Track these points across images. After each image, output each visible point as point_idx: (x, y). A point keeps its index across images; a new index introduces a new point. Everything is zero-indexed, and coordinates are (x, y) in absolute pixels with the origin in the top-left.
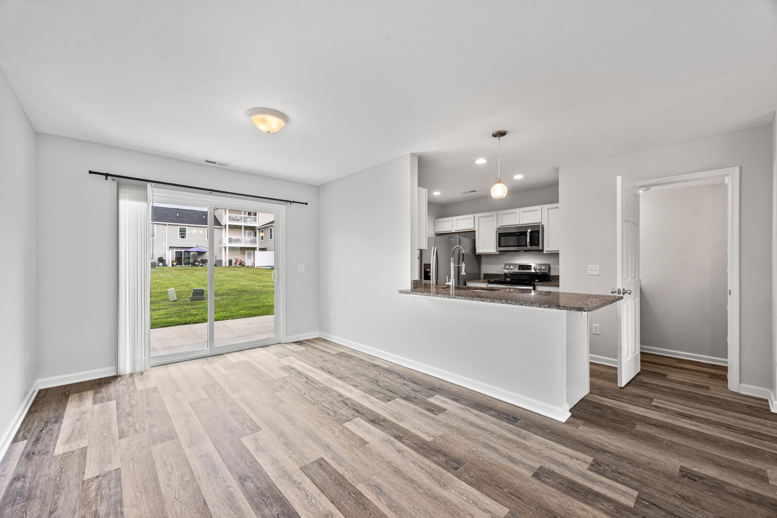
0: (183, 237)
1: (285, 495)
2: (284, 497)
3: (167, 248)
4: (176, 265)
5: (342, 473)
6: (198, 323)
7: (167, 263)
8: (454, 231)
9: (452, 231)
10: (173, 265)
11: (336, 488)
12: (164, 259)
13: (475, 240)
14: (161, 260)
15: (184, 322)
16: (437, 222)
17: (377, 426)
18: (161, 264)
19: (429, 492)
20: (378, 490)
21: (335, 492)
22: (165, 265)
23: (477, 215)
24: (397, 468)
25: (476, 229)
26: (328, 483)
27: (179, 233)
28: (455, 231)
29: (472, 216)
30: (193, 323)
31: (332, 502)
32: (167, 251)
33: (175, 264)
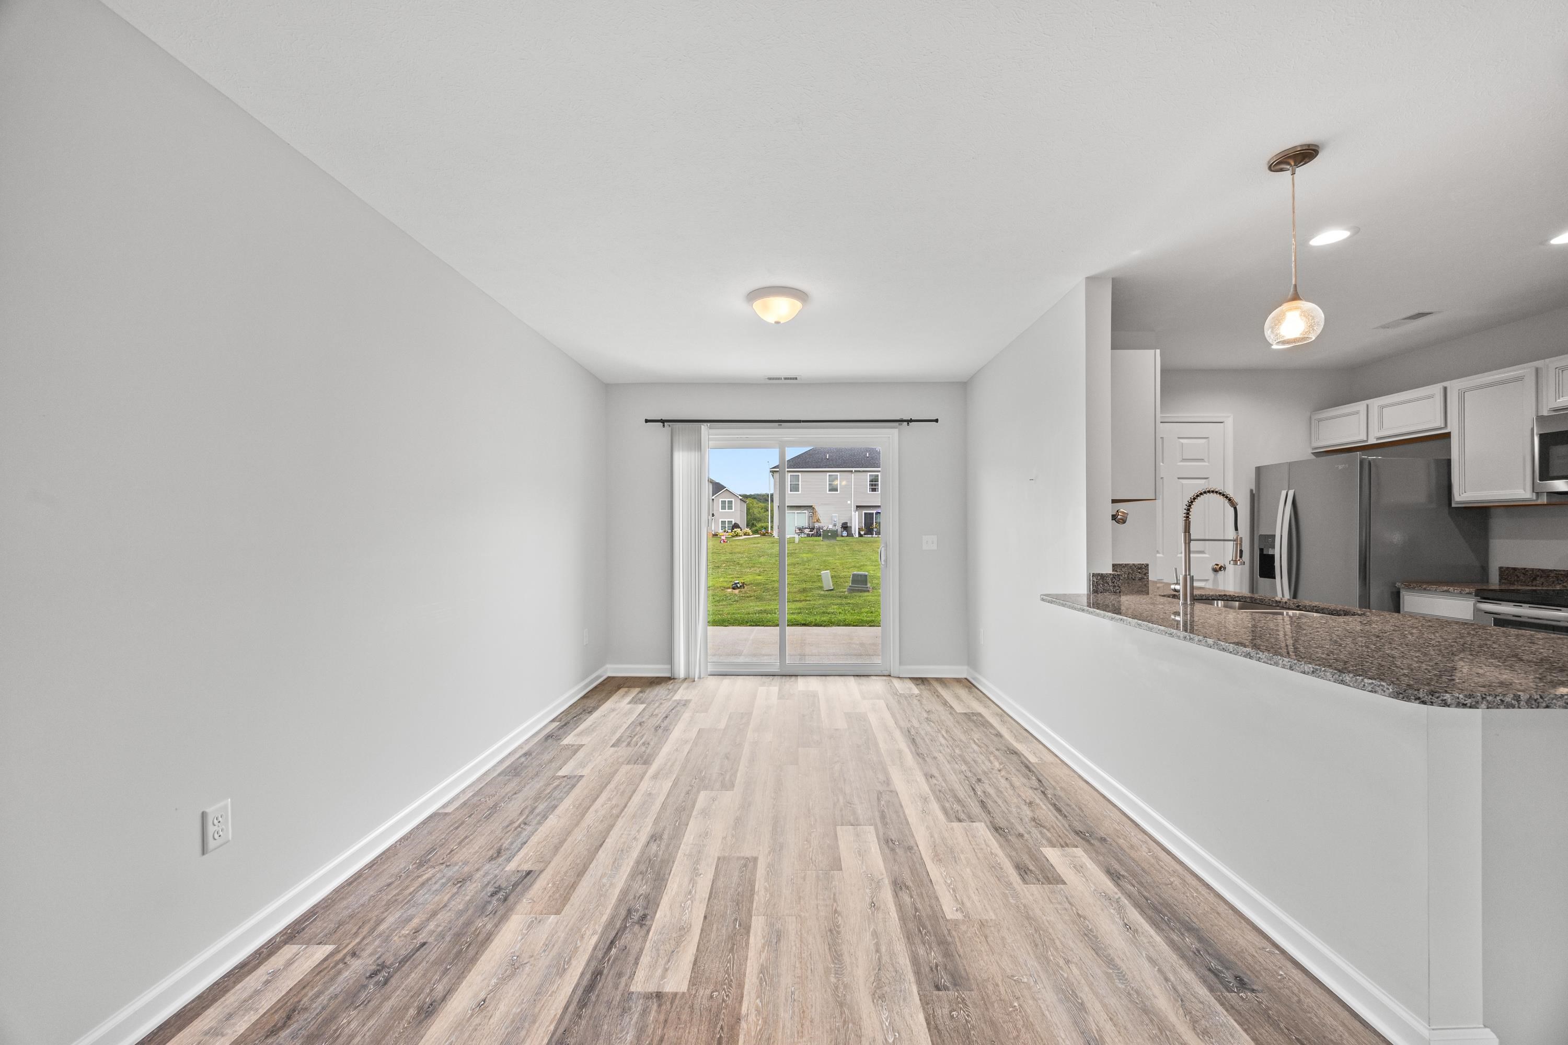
0: (874, 490)
1: (670, 879)
2: (668, 880)
3: (853, 508)
4: (865, 534)
5: (756, 889)
6: (821, 626)
7: (853, 532)
8: (1372, 441)
9: (1366, 441)
10: (860, 535)
11: (729, 904)
12: (849, 525)
13: (1449, 462)
14: (845, 527)
15: (803, 622)
16: (1320, 420)
17: (887, 851)
18: (845, 533)
19: (844, 989)
20: (775, 937)
21: (722, 908)
22: (850, 535)
23: (1454, 386)
24: (838, 927)
25: (1453, 428)
26: (727, 893)
27: (869, 483)
28: (1378, 439)
29: (1437, 389)
30: (814, 626)
31: (705, 917)
32: (853, 513)
33: (862, 533)
